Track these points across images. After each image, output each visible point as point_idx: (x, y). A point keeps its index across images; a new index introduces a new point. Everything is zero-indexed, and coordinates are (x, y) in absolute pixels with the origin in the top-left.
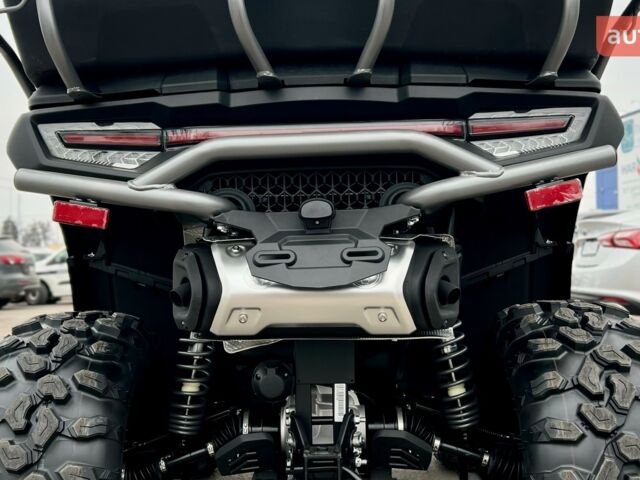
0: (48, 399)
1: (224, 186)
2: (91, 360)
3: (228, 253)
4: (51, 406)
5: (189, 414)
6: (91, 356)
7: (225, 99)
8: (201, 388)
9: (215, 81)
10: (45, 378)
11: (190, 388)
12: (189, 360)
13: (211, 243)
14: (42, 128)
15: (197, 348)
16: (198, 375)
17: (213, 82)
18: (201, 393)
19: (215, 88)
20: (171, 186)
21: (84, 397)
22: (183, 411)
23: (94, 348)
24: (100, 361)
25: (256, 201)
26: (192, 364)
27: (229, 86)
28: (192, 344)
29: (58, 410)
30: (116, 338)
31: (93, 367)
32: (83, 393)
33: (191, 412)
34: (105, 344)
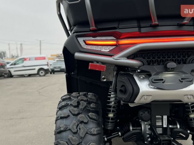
0: (82, 122)
1: (137, 57)
2: (91, 109)
3: (140, 78)
4: (83, 124)
5: (110, 123)
6: (91, 108)
7: (140, 31)
8: (114, 115)
9: (137, 25)
10: (80, 115)
11: (111, 115)
12: (110, 107)
13: (133, 75)
15: (113, 103)
16: (113, 111)
17: (136, 25)
18: (114, 117)
19: (137, 26)
20: (126, 58)
22: (109, 122)
23: (92, 105)
24: (93, 110)
25: (147, 61)
26: (111, 108)
27: (140, 26)
28: (111, 102)
29: (85, 125)
30: (95, 102)
31: (92, 112)
32: (91, 120)
33: (111, 122)
34: (94, 104)
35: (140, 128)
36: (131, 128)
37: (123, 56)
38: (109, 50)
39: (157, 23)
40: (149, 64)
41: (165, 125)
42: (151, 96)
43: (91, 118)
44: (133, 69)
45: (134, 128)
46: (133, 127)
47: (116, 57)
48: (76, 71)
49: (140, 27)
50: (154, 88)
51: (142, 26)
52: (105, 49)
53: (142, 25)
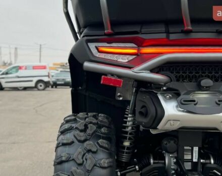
1: (163, 71)
2: (101, 135)
3: (165, 97)
4: (91, 153)
6: (102, 133)
7: (168, 37)
8: (131, 144)
9: (164, 29)
11: (127, 144)
12: (126, 133)
13: (157, 93)
14: (89, 44)
15: (130, 128)
16: (130, 139)
17: (163, 29)
18: (131, 146)
20: (149, 72)
21: (103, 151)
22: (123, 152)
23: (103, 130)
24: (105, 136)
25: (176, 77)
27: (169, 31)
28: (128, 127)
29: (94, 155)
30: (107, 125)
31: (103, 138)
32: (101, 149)
33: (126, 153)
34: (106, 129)
35: (163, 161)
36: (152, 161)
37: (145, 69)
38: (127, 61)
39: (190, 28)
40: (178, 80)
41: (196, 159)
42: (179, 121)
43: (101, 146)
44: (157, 86)
45: (155, 161)
46: (154, 159)
47: (137, 69)
48: (84, 86)
49: (168, 33)
50: (183, 111)
51: (170, 32)
52: (122, 59)
53: (171, 30)
